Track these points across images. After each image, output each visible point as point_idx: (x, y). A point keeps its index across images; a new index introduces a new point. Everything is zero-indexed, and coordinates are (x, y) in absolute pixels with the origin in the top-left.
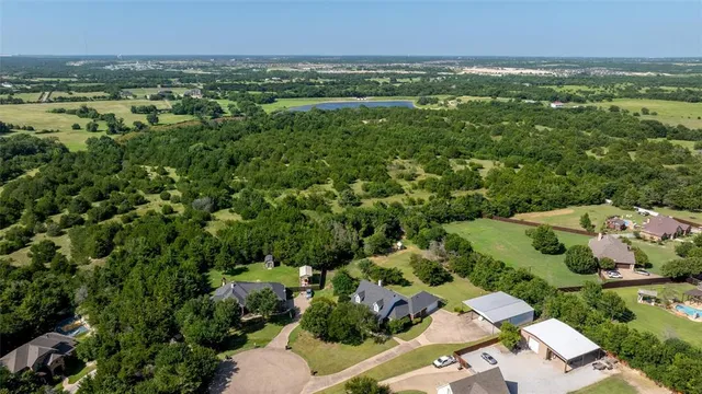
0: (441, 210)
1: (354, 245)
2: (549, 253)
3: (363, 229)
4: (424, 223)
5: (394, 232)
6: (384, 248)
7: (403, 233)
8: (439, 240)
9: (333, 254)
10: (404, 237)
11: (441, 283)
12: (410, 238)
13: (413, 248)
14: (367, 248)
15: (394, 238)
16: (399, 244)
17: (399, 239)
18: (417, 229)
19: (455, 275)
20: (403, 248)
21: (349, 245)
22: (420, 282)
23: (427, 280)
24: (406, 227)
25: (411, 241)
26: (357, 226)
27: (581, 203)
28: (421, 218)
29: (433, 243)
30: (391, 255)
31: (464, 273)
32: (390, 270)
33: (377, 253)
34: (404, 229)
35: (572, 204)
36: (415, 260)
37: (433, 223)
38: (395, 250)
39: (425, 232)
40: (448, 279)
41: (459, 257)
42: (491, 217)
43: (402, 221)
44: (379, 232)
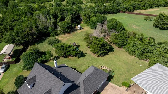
0: (101, 9)
1: (50, 28)
2: (165, 29)
3: (59, 18)
4: (93, 14)
5: (77, 19)
6: (70, 29)
7: (82, 20)
8: (103, 23)
9: (32, 34)
10: (82, 22)
11: (106, 53)
12: (85, 23)
13: (87, 29)
14: (59, 29)
15: (77, 23)
16: (79, 26)
17: (79, 24)
18: (89, 18)
19: (114, 46)
20: (81, 28)
21: (46, 28)
22: (91, 53)
23: (97, 52)
24: (83, 17)
25: (86, 24)
26: (55, 17)
27: (160, 6)
28: (91, 12)
29: (99, 25)
30: (73, 33)
31: (121, 45)
32: (69, 47)
33: (65, 32)
34: (83, 18)
35: (157, 6)
36: (88, 37)
37: (98, 14)
38: (77, 30)
39: (94, 19)
40: (111, 50)
41: (117, 34)
42: (124, 12)
43: (81, 14)
44: (68, 19)
